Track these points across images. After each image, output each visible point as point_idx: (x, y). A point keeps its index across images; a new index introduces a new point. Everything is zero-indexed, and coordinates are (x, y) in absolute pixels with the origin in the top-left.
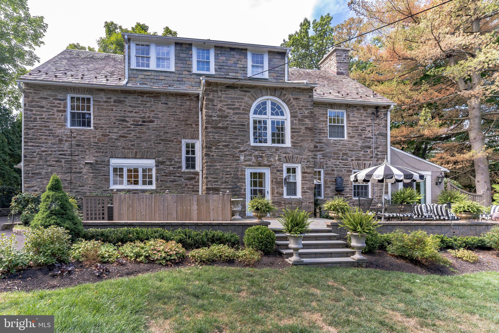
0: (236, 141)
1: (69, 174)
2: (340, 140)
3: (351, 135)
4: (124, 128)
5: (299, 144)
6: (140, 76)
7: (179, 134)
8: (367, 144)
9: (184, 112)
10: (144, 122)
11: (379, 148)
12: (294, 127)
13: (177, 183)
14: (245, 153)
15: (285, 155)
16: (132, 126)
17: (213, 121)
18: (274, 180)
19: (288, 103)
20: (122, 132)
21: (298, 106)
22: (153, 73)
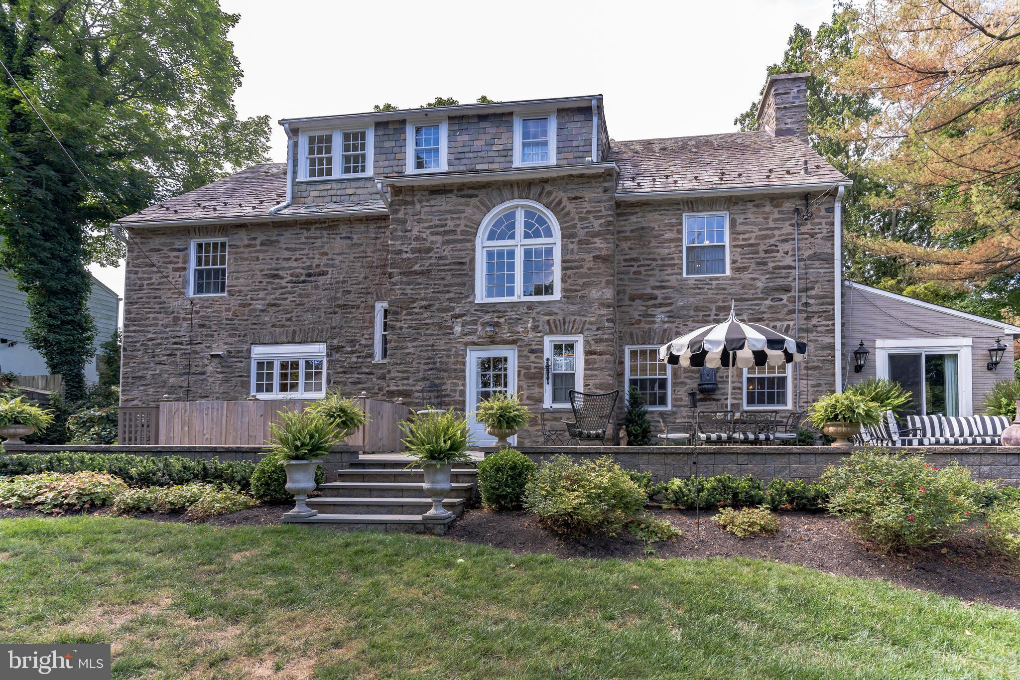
0: (447, 296)
1: (186, 377)
2: (711, 279)
3: (738, 265)
4: (275, 289)
5: (579, 294)
6: (313, 194)
7: (369, 293)
8: (781, 282)
9: (380, 250)
10: (309, 275)
11: (813, 288)
12: (567, 257)
13: (364, 386)
14: (464, 318)
15: (547, 318)
16: (290, 285)
17: (404, 260)
18: (523, 371)
19: (556, 208)
20: (272, 296)
21: (578, 213)
22: (335, 186)
